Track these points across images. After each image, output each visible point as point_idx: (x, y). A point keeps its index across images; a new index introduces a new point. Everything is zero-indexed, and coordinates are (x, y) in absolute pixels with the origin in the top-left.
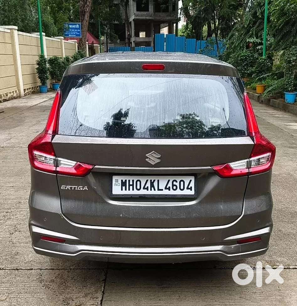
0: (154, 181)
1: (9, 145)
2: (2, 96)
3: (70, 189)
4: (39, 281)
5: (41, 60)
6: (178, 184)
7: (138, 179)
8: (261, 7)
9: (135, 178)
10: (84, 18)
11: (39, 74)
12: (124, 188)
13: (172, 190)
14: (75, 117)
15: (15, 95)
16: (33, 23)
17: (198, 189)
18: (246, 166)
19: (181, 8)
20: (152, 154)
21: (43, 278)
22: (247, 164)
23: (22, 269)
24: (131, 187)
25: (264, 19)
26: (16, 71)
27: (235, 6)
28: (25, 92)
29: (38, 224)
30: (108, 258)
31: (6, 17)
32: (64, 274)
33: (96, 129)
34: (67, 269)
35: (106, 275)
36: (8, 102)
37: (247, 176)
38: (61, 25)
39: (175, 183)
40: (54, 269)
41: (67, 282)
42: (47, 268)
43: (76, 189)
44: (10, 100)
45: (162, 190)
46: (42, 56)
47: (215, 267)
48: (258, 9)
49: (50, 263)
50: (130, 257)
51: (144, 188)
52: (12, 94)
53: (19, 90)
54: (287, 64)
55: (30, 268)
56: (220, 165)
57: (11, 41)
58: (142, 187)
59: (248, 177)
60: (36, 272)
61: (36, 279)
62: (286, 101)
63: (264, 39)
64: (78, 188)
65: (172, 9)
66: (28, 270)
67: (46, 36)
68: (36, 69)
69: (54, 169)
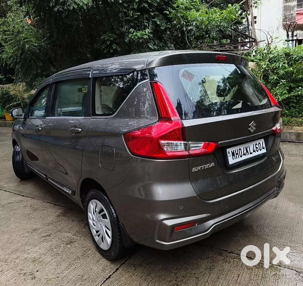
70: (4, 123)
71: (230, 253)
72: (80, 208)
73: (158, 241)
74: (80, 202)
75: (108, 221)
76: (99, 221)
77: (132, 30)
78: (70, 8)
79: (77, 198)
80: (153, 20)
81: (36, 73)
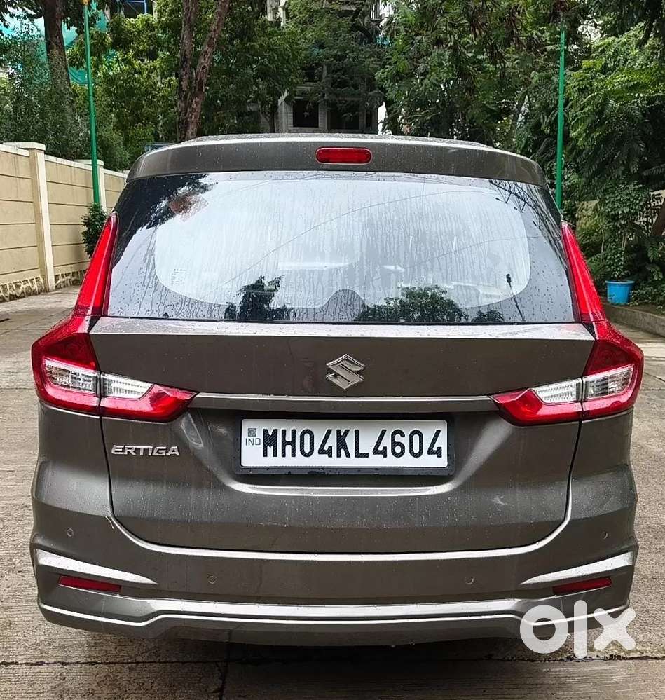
0: (347, 432)
1: (13, 384)
2: (8, 288)
3: (134, 454)
4: (56, 693)
5: (93, 215)
6: (405, 441)
7: (306, 428)
8: (549, 113)
9: (300, 426)
10: (185, 134)
11: (89, 243)
12: (270, 450)
13: (392, 456)
14: (150, 273)
15: (36, 286)
16: (79, 140)
17: (458, 454)
18: (575, 397)
19: (383, 120)
20: (344, 363)
21: (67, 685)
22: (578, 389)
23: (17, 663)
24: (289, 448)
25: (555, 138)
26: (40, 236)
27: (495, 113)
28: (59, 282)
29: (52, 546)
30: (230, 633)
31: (21, 125)
32: (120, 675)
33: (202, 300)
34: (128, 663)
35: (223, 678)
36: (20, 300)
37: (578, 422)
38: (138, 147)
39: (398, 438)
40: (97, 663)
41: (126, 696)
42: (79, 660)
43: (150, 454)
44: (24, 297)
45: (366, 455)
46: (96, 208)
47: (489, 657)
48: (544, 118)
49: (86, 649)
50: (285, 630)
51: (321, 451)
52: (30, 284)
53: (45, 277)
54: (609, 222)
55: (38, 660)
56: (510, 394)
57: (31, 174)
58: (317, 447)
59: (580, 424)
60: (51, 670)
61: (49, 688)
62: (609, 300)
63: (558, 177)
64: (155, 451)
65: (365, 123)
66: (32, 664)
67: (105, 167)
68: (82, 233)
69: (94, 402)
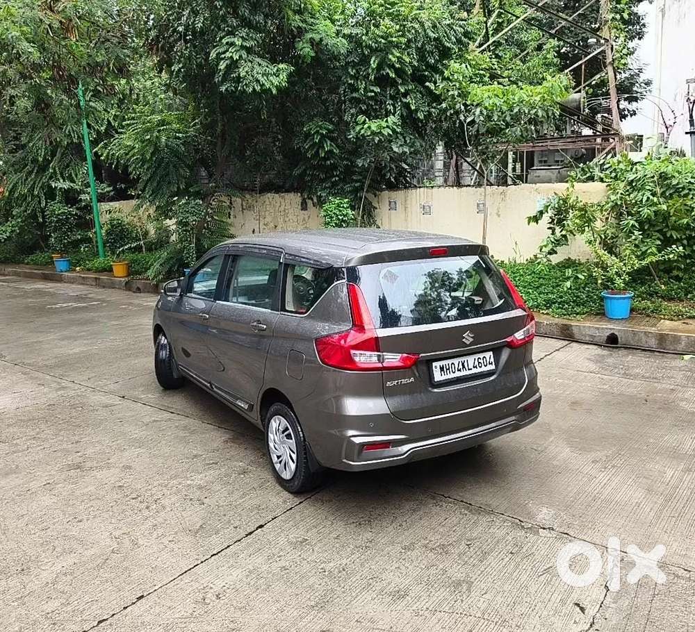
70: (109, 281)
71: (446, 497)
72: (259, 429)
73: (344, 460)
74: (259, 421)
75: (293, 441)
76: (283, 443)
77: (361, 118)
78: (248, 89)
79: (255, 417)
80: (404, 100)
81: (176, 190)
